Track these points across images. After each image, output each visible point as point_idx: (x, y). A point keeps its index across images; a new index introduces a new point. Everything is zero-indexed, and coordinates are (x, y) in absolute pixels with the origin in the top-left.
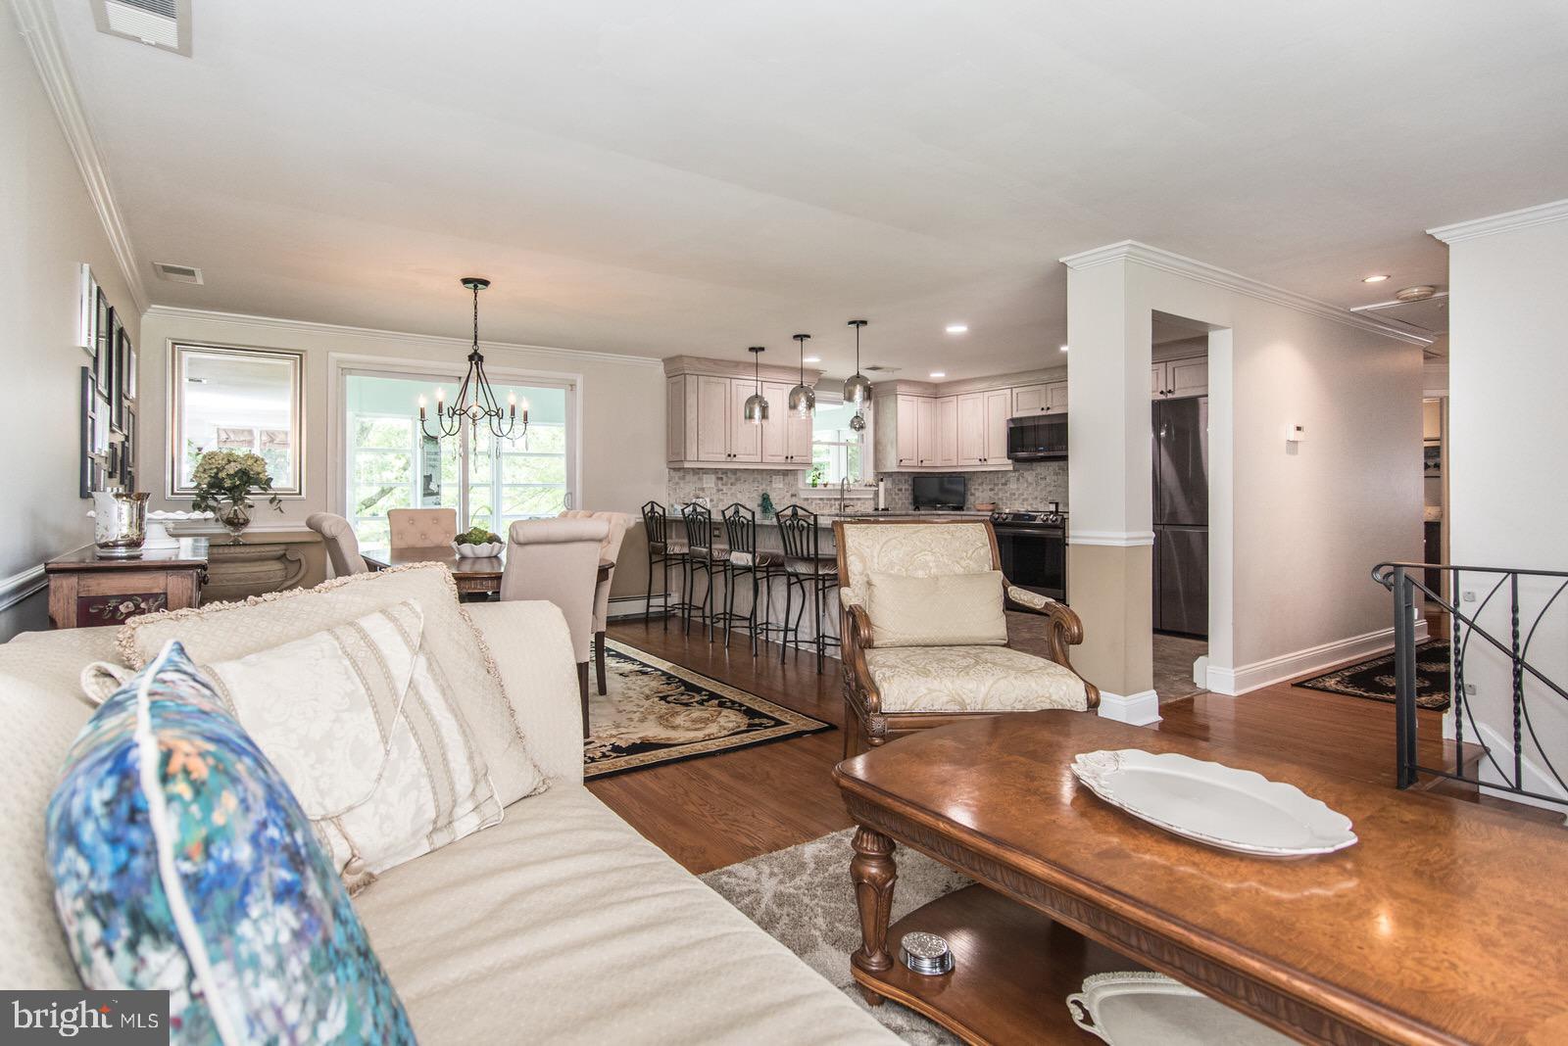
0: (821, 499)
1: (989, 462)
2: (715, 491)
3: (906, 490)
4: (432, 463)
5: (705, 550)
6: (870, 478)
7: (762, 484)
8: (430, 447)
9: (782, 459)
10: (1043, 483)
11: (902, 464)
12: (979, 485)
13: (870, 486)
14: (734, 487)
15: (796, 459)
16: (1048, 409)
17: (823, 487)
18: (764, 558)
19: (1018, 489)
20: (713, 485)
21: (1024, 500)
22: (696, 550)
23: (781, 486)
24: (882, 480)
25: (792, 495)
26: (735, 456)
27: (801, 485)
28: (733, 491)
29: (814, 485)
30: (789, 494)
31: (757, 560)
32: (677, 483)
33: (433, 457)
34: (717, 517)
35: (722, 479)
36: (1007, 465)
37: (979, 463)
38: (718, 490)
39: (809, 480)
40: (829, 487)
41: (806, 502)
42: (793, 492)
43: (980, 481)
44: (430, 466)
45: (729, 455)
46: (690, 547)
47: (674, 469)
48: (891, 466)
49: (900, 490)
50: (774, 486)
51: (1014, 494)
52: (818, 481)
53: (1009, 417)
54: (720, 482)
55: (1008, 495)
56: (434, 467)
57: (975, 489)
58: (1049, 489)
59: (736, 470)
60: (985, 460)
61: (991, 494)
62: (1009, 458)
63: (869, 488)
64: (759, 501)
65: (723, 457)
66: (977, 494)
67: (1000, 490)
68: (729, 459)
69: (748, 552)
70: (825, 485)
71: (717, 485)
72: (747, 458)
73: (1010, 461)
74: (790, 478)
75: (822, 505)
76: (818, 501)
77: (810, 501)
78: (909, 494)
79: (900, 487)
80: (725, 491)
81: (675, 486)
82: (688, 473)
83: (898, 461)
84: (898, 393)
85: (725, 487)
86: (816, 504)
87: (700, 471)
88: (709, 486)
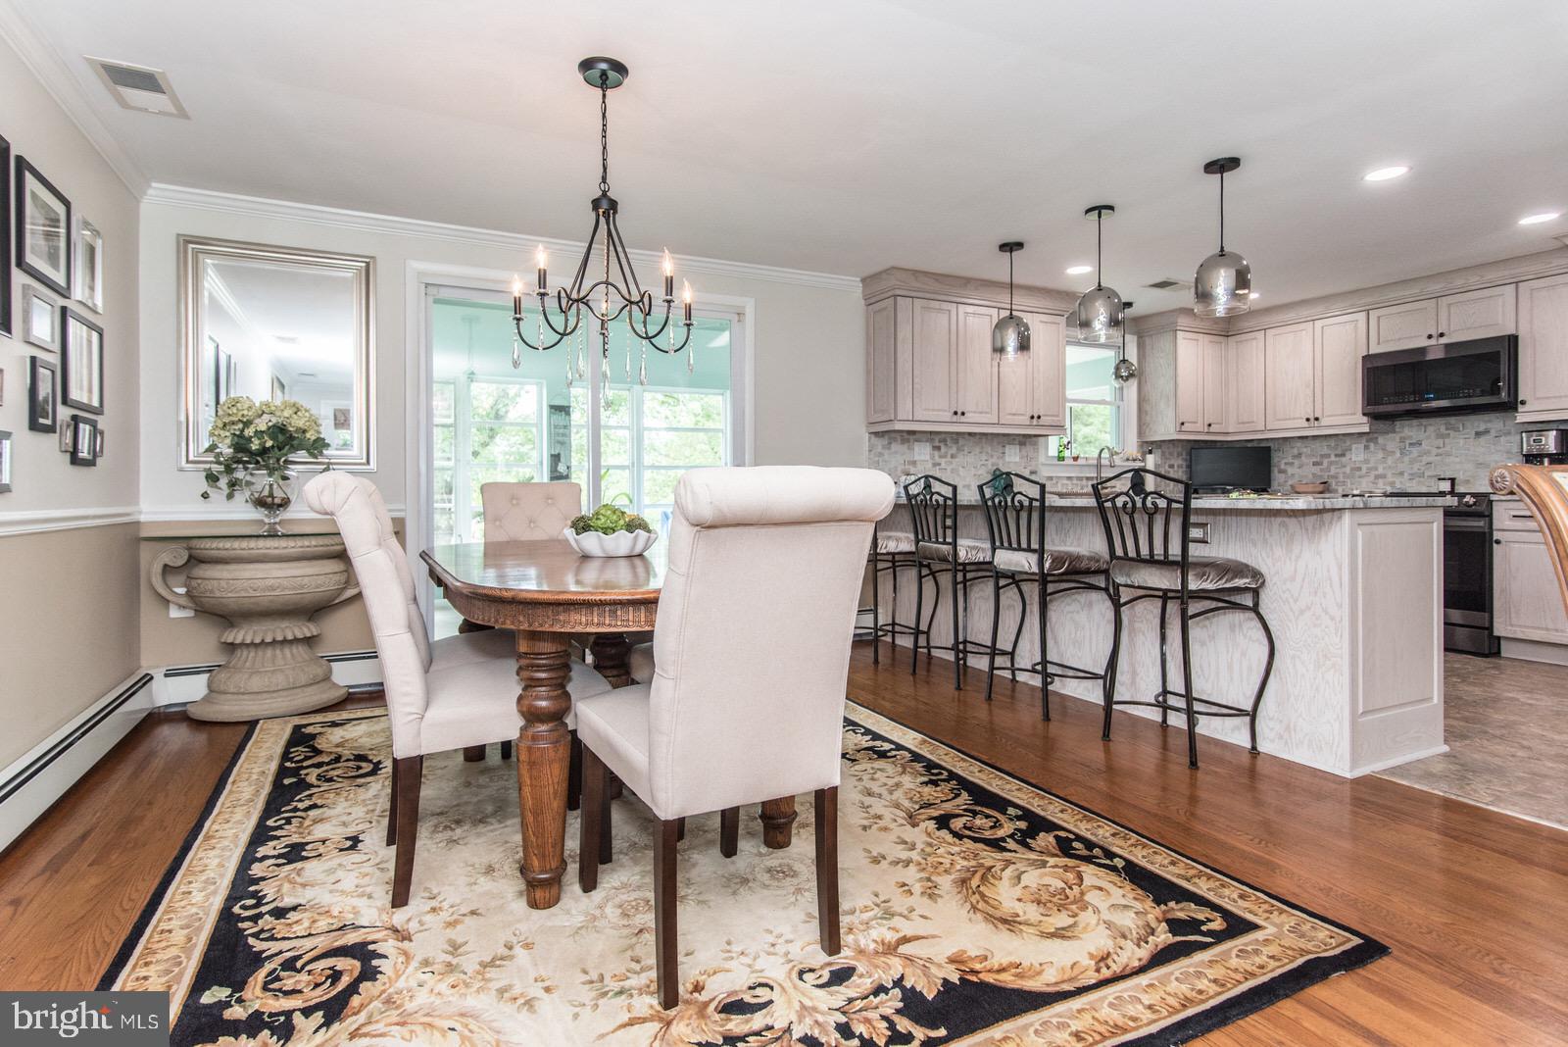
0: (1069, 478)
1: (1324, 422)
2: (930, 465)
3: (1178, 466)
4: (560, 439)
5: (945, 547)
6: (1134, 448)
7: (992, 456)
8: (560, 418)
9: (1026, 420)
10: (1415, 451)
11: (1184, 428)
12: (1294, 457)
13: (1134, 460)
14: (955, 461)
15: (1044, 420)
16: (1442, 335)
17: (1071, 462)
18: (1058, 560)
19: (1366, 461)
20: (928, 457)
21: (1377, 477)
22: (931, 548)
23: (1017, 459)
24: (1150, 452)
26: (963, 414)
27: (1042, 459)
28: (953, 466)
29: (1061, 459)
30: (1028, 471)
31: (1047, 565)
32: (881, 454)
33: (561, 431)
34: (968, 496)
35: (939, 448)
36: (1362, 424)
37: (1306, 424)
39: (1053, 451)
40: (1080, 462)
42: (1033, 468)
43: (1295, 451)
44: (559, 442)
45: (956, 413)
46: (917, 542)
47: (876, 434)
48: (1165, 429)
49: (1173, 466)
50: (1007, 459)
51: (1360, 469)
52: (1067, 453)
53: (1365, 354)
54: (936, 453)
55: (1348, 470)
56: (562, 443)
57: (1288, 463)
58: (1425, 459)
59: (958, 433)
60: (1317, 419)
61: (1316, 470)
62: (1364, 414)
64: (988, 478)
65: (947, 416)
66: (1290, 471)
67: (1331, 463)
68: (955, 418)
69: (1029, 550)
70: (1076, 459)
71: (932, 457)
72: (978, 419)
73: (1365, 419)
74: (1029, 449)
76: (1065, 482)
77: (1054, 481)
78: (1181, 470)
79: (1172, 462)
80: (943, 466)
81: (877, 459)
82: (895, 440)
83: (1178, 425)
84: (1178, 328)
85: (943, 461)
86: (1063, 485)
87: (912, 437)
88: (923, 458)
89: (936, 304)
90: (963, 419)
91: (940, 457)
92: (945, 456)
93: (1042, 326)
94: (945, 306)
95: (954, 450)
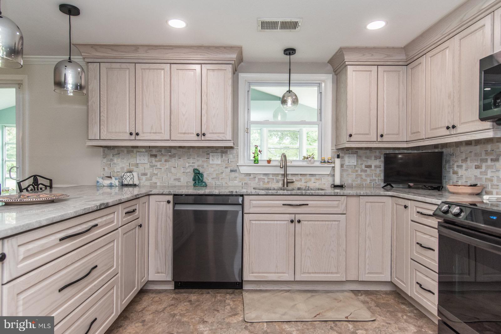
3: (376, 167)
6: (328, 154)
7: (198, 161)
9: (195, 136)
11: (352, 139)
14: (167, 163)
15: (209, 136)
17: (265, 163)
20: (146, 161)
24: (339, 156)
25: (232, 171)
26: (138, 134)
27: (240, 163)
28: (167, 167)
29: (256, 161)
30: (229, 170)
35: (155, 156)
37: (447, 132)
38: (152, 166)
39: (250, 157)
40: (272, 164)
41: (248, 177)
48: (343, 142)
49: (370, 167)
50: (211, 162)
54: (153, 159)
57: (458, 166)
62: (485, 119)
63: (326, 165)
64: (192, 175)
67: (488, 167)
70: (269, 161)
71: (150, 162)
73: (489, 124)
75: (266, 180)
76: (262, 177)
77: (252, 176)
78: (378, 169)
79: (369, 163)
80: (159, 166)
81: (109, 163)
82: (123, 151)
83: (348, 137)
84: (347, 63)
85: (158, 164)
86: (259, 179)
87: (135, 150)
88: (143, 162)
89: (114, 65)
90: (138, 138)
91: (156, 161)
92: (160, 161)
93: (211, 73)
94: (124, 65)
95: (167, 158)
